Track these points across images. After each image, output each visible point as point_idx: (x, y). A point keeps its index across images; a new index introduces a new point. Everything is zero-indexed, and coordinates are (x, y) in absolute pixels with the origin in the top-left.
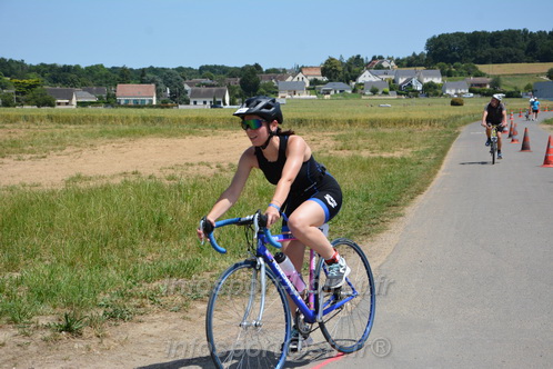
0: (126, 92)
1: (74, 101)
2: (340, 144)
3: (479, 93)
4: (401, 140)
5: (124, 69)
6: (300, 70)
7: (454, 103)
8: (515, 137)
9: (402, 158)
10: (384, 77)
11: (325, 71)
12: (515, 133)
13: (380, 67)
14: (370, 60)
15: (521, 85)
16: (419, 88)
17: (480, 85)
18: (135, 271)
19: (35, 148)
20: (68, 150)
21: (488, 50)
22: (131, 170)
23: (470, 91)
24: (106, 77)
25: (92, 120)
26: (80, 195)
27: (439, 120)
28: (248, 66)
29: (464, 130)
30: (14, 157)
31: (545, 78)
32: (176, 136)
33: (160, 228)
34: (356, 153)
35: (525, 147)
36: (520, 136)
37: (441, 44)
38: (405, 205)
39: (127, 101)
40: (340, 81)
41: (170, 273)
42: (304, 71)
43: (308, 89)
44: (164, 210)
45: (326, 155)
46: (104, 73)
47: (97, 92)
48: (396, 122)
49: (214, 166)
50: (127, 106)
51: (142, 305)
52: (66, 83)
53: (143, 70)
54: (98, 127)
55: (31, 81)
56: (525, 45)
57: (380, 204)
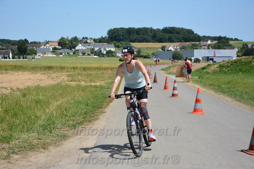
2: (70, 79)
4: (99, 77)
6: (48, 43)
7: (120, 60)
9: (101, 86)
10: (88, 47)
11: (60, 44)
12: (150, 75)
13: (86, 42)
14: (81, 39)
15: (150, 52)
16: (105, 53)
21: (135, 36)
27: (115, 68)
28: (21, 40)
31: (161, 50)
34: (78, 83)
35: (155, 81)
37: (114, 33)
38: (105, 107)
40: (67, 48)
42: (50, 43)
43: (52, 52)
45: (64, 84)
48: (96, 69)
49: (9, 89)
56: (152, 35)
57: (93, 107)
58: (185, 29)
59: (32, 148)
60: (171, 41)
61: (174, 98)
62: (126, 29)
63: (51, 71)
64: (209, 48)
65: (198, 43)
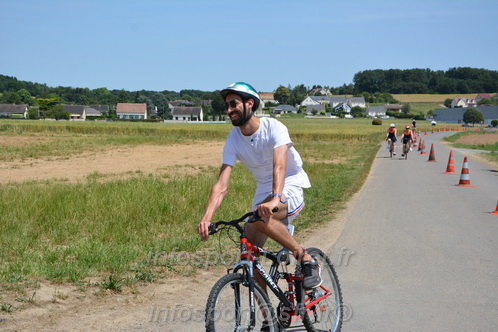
0: (124, 109)
1: (84, 116)
3: (393, 115)
4: (337, 150)
5: (123, 92)
7: (375, 123)
8: (424, 151)
9: (340, 164)
10: (322, 102)
11: (276, 96)
12: (423, 148)
13: (319, 94)
14: (311, 88)
15: (425, 112)
16: (348, 111)
17: (394, 110)
19: (60, 151)
20: (85, 153)
21: (400, 84)
22: (134, 170)
23: (387, 114)
24: (109, 97)
25: (100, 130)
27: (365, 136)
28: (217, 91)
30: (45, 158)
31: (443, 106)
32: (165, 144)
33: (165, 214)
35: (431, 158)
36: (427, 150)
37: (365, 78)
38: (346, 200)
39: (125, 116)
40: (288, 104)
41: (179, 248)
43: (264, 109)
44: (167, 201)
46: (107, 95)
47: (102, 109)
48: (332, 137)
49: (197, 168)
50: (124, 120)
51: (163, 271)
52: (78, 101)
53: (137, 94)
54: (105, 136)
55: (52, 100)
56: (428, 81)
57: (327, 199)
58: (487, 71)
60: (462, 90)
61: (462, 187)
62: (385, 72)
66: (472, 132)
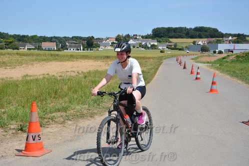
0: (45, 45)
1: (26, 48)
3: (170, 48)
5: (45, 37)
6: (108, 39)
7: (161, 52)
9: (143, 71)
10: (138, 42)
11: (116, 39)
12: (182, 63)
13: (136, 38)
14: (132, 36)
15: (184, 46)
16: (149, 46)
17: (170, 46)
18: (46, 109)
19: (11, 65)
20: (23, 65)
21: (173, 34)
23: (167, 48)
26: (28, 82)
27: (156, 58)
29: (164, 61)
30: (4, 67)
31: (192, 44)
32: (63, 61)
33: (56, 94)
35: (185, 68)
36: (183, 64)
37: (157, 31)
39: (46, 48)
41: (59, 110)
43: (111, 45)
44: (58, 88)
46: (37, 38)
47: (35, 45)
48: (141, 58)
50: (45, 50)
51: (49, 122)
52: (23, 41)
53: (51, 38)
54: (34, 58)
55: (11, 41)
56: (185, 32)
58: (211, 28)
59: (82, 116)
60: (200, 37)
63: (108, 60)
64: (230, 43)
65: (221, 39)
66: (204, 56)
